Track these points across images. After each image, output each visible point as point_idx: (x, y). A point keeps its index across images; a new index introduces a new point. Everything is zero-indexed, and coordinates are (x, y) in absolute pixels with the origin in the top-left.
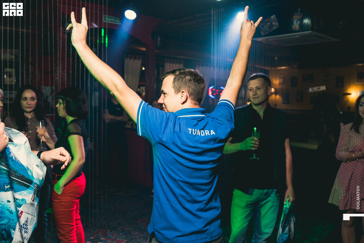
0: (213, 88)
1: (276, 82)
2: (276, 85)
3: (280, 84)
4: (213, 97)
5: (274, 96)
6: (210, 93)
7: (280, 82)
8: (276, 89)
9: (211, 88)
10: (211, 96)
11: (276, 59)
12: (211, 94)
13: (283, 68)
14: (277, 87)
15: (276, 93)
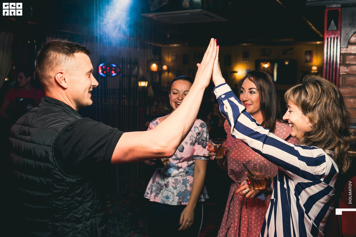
0: (103, 66)
1: (169, 59)
2: (168, 62)
3: (172, 61)
4: (104, 75)
5: (166, 73)
6: (100, 71)
7: (172, 59)
8: (168, 67)
9: (101, 65)
10: (101, 74)
11: (168, 36)
12: (102, 72)
13: (175, 45)
14: (170, 64)
15: (168, 70)
